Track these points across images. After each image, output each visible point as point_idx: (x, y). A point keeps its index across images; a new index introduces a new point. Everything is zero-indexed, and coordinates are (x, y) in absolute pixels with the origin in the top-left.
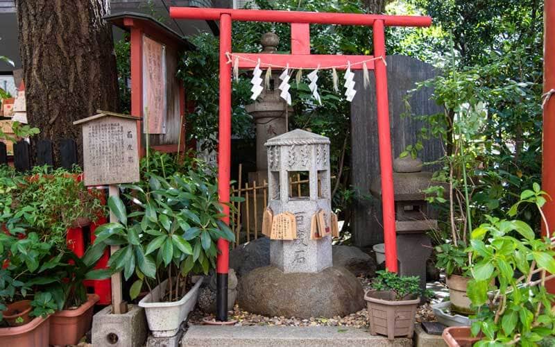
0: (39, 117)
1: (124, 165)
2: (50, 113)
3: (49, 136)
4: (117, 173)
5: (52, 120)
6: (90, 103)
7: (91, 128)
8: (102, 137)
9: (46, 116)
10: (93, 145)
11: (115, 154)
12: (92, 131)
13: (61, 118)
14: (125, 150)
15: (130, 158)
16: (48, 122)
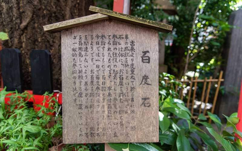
0: (8, 20)
1: (133, 112)
2: (21, 16)
3: (20, 42)
4: (122, 125)
5: (24, 24)
6: (68, 9)
7: (77, 40)
8: (96, 58)
9: (17, 18)
10: (80, 72)
11: (118, 91)
12: (77, 46)
13: (34, 23)
14: (137, 83)
15: (145, 99)
16: (19, 26)
